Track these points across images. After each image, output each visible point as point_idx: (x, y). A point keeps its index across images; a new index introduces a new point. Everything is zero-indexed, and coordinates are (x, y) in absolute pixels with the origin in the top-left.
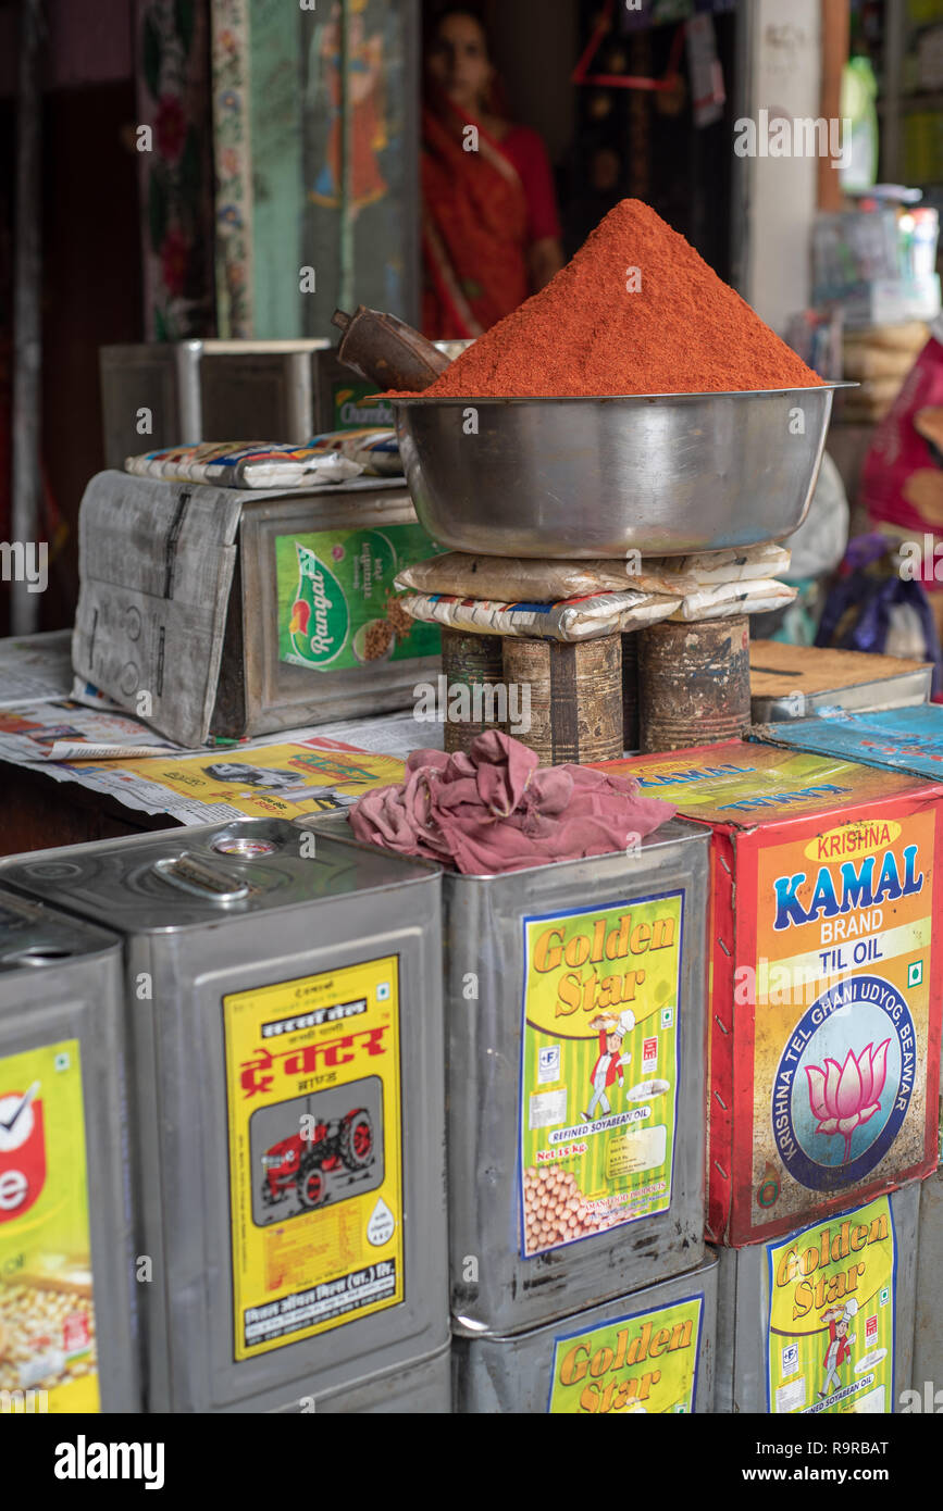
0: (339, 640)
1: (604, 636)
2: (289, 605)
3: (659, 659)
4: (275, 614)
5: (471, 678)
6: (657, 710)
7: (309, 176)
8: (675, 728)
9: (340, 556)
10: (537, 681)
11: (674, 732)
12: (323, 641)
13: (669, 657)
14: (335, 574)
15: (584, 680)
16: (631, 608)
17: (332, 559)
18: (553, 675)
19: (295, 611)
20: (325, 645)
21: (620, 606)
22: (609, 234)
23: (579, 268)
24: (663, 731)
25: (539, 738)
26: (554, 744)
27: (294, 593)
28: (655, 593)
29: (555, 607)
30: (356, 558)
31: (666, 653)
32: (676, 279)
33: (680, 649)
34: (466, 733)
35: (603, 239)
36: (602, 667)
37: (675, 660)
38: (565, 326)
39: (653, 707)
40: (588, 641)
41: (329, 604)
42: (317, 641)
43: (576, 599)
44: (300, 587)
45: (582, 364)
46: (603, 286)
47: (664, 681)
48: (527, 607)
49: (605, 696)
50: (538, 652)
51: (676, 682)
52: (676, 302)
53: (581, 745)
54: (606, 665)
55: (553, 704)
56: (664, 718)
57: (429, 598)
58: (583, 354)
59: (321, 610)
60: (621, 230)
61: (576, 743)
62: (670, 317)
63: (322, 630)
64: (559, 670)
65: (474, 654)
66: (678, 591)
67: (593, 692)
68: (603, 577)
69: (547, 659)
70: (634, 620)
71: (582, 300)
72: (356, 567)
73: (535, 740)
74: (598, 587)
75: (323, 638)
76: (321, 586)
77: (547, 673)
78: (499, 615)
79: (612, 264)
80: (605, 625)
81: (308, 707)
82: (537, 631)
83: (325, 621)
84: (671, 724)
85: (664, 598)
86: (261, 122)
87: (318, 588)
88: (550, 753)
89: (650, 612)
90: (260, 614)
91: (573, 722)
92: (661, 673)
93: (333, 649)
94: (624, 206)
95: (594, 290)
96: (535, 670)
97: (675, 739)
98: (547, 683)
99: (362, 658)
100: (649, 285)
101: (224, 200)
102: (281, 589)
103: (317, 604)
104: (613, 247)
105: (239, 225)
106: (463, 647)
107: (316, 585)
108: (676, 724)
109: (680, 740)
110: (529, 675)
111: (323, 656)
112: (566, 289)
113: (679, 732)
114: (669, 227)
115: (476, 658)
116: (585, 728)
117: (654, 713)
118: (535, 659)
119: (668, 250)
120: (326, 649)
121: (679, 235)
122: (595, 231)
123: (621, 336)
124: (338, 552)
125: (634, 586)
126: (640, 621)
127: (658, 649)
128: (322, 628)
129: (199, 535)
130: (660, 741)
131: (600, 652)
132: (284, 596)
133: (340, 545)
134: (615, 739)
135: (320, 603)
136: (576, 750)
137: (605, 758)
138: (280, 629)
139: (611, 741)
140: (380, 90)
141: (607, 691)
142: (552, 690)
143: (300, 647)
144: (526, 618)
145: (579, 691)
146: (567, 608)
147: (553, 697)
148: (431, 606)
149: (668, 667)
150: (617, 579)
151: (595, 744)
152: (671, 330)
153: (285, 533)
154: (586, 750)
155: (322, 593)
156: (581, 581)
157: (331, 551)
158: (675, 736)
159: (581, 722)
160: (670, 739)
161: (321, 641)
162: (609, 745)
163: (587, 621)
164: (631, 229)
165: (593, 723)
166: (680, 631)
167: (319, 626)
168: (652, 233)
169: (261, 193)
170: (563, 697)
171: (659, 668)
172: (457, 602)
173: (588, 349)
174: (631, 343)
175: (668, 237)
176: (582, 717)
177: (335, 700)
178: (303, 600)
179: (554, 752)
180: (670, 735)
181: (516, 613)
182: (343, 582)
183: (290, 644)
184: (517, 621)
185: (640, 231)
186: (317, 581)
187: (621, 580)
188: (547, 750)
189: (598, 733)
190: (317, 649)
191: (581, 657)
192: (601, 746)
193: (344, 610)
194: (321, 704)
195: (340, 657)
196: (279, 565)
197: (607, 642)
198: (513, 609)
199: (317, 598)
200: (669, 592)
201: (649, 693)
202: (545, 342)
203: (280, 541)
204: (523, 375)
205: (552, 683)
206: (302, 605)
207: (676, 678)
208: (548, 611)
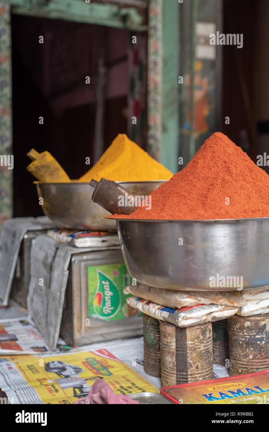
0: (116, 308)
1: (200, 325)
2: (93, 294)
3: (234, 331)
4: (87, 298)
5: (151, 335)
6: (233, 353)
7: (181, 123)
8: (240, 362)
9: (117, 274)
10: (170, 342)
11: (240, 364)
12: (109, 309)
13: (238, 331)
14: (115, 282)
15: (191, 344)
16: (212, 313)
17: (113, 276)
18: (177, 341)
19: (96, 297)
20: (110, 310)
21: (207, 311)
22: (211, 147)
23: (199, 161)
24: (236, 363)
25: (171, 368)
26: (177, 372)
27: (96, 289)
28: (226, 305)
29: (176, 311)
30: (124, 275)
31: (237, 328)
32: (242, 166)
33: (242, 328)
34: (149, 358)
35: (208, 149)
36: (199, 338)
37: (241, 332)
38: (195, 186)
39: (232, 352)
40: (192, 326)
41: (111, 294)
42: (106, 309)
43: (185, 308)
44: (98, 287)
45: (204, 204)
46: (211, 169)
47: (236, 341)
48: (167, 309)
49: (201, 351)
50: (170, 330)
51: (241, 342)
52: (243, 176)
53: (189, 373)
54: (201, 337)
55: (176, 354)
56: (237, 357)
57: (136, 299)
58: (204, 199)
59: (107, 296)
60: (216, 144)
61: (187, 372)
62: (242, 183)
63: (108, 304)
64: (179, 339)
65: (153, 325)
66: (236, 305)
67: (195, 349)
68: (199, 298)
69: (174, 334)
70: (214, 317)
71: (202, 175)
72: (124, 278)
73: (169, 369)
74: (196, 303)
75: (109, 307)
76: (108, 286)
77: (174, 340)
78: (157, 311)
79: (214, 160)
80: (200, 320)
81: (102, 335)
82: (170, 321)
83: (109, 301)
84: (239, 360)
85: (229, 308)
86: (165, 106)
87: (107, 288)
88: (175, 375)
89: (223, 314)
90: (81, 298)
91: (185, 362)
92: (235, 337)
93: (113, 312)
94: (217, 135)
95: (207, 171)
96: (169, 338)
97: (241, 367)
98: (174, 344)
99: (126, 315)
100: (231, 168)
101: (152, 132)
102: (90, 288)
103: (106, 294)
104: (213, 152)
105: (156, 140)
106: (148, 321)
107: (105, 286)
108: (241, 361)
109: (243, 368)
110: (167, 339)
111: (109, 315)
112: (194, 170)
113: (243, 364)
114: (234, 144)
115: (154, 327)
116: (191, 365)
117: (232, 354)
118: (170, 333)
119: (236, 154)
120: (110, 312)
121: (238, 147)
122: (204, 145)
123: (221, 191)
124: (116, 273)
125: (214, 302)
126: (218, 318)
127: (234, 326)
128: (108, 303)
129: (59, 265)
130: (235, 367)
131: (198, 331)
132: (91, 291)
133: (117, 270)
134: (207, 370)
135: (107, 293)
136: (187, 375)
137: (201, 379)
138: (89, 304)
139: (204, 371)
140: (207, 96)
141: (202, 348)
142: (177, 347)
143: (98, 311)
144: (166, 314)
145: (188, 349)
146: (181, 312)
147: (177, 351)
148: (136, 302)
149: (238, 335)
150: (206, 299)
151: (196, 372)
152: (242, 189)
153: (92, 265)
154: (191, 375)
155: (108, 289)
156: (187, 301)
157: (112, 272)
158: (241, 366)
159: (189, 363)
160: (239, 367)
161: (108, 308)
162: (203, 373)
163: (189, 319)
164: (221, 145)
165: (195, 363)
166: (242, 320)
167: (107, 303)
168: (229, 146)
169: (165, 129)
170: (181, 351)
171: (234, 335)
172: (145, 302)
173: (207, 197)
174: (225, 195)
175: (234, 148)
176: (189, 360)
177: (114, 332)
178: (100, 292)
179: (177, 375)
180: (238, 365)
181: (163, 311)
182: (118, 285)
183: (94, 310)
184: (163, 315)
185: (224, 146)
186: (106, 285)
187: (208, 300)
188: (174, 374)
189: (197, 368)
190: (106, 312)
191: (188, 333)
192: (199, 374)
193: (118, 296)
194: (108, 334)
195: (116, 315)
196: (89, 278)
197: (202, 327)
198: (162, 310)
199: (106, 292)
200: (232, 305)
201: (230, 345)
202: (186, 194)
203: (90, 269)
204: (177, 209)
205: (176, 344)
206: (99, 295)
207: (241, 340)
208: (173, 313)
